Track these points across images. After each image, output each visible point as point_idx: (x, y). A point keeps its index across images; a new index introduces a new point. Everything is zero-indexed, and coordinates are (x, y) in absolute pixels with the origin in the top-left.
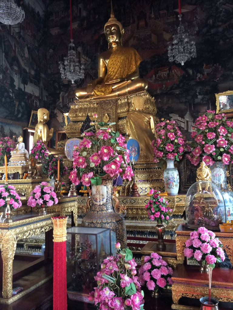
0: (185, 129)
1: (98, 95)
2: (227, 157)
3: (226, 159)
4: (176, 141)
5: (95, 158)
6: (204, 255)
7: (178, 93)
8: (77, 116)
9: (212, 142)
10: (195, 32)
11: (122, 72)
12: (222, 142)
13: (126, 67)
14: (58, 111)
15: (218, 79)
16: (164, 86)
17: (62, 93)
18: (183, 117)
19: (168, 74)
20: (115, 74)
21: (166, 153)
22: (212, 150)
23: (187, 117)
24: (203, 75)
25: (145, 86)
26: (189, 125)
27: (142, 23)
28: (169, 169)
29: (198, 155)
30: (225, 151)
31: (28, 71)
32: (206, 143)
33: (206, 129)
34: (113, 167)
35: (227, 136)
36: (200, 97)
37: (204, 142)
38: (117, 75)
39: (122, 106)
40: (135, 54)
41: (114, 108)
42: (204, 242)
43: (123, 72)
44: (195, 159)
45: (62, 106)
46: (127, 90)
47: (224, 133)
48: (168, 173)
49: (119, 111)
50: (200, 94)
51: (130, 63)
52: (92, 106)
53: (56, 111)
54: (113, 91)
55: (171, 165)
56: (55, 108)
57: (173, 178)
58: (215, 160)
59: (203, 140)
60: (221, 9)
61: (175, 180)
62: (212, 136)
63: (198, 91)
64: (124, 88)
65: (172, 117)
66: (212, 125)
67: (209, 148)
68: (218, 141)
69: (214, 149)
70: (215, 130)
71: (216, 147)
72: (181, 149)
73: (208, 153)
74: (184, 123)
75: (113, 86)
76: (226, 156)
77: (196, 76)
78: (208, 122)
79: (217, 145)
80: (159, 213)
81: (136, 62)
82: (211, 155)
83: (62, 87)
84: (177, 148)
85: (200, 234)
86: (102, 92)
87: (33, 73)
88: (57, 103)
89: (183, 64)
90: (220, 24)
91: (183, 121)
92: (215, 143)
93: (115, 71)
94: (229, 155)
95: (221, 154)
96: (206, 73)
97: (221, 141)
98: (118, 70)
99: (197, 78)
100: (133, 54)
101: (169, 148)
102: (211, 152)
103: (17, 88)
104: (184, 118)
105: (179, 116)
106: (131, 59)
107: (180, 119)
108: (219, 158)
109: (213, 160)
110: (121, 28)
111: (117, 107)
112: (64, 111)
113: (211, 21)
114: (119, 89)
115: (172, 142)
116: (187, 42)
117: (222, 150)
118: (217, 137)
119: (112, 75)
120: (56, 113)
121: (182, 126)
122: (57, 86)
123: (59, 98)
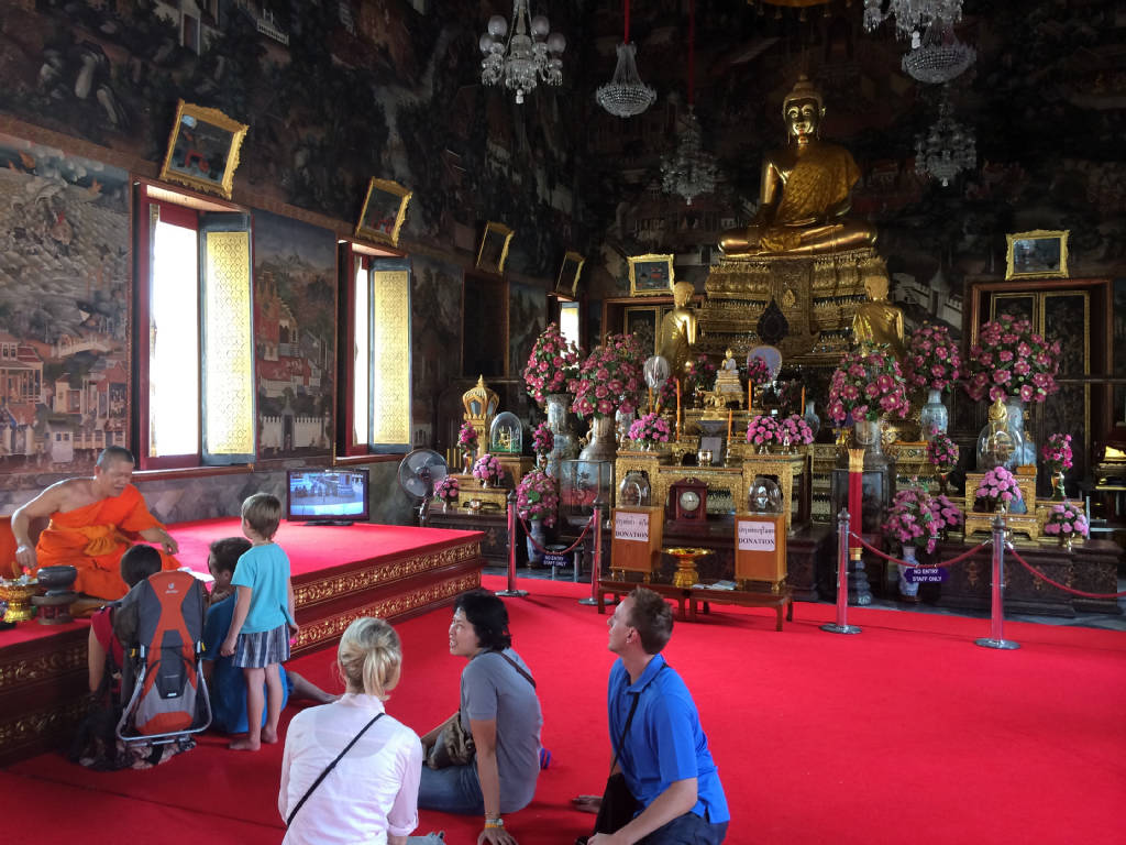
0: (930, 311)
1: (769, 249)
2: (1028, 390)
3: (1027, 393)
4: (949, 360)
5: (872, 389)
6: (1000, 493)
7: (916, 224)
8: (724, 289)
9: (1007, 366)
10: (970, 82)
11: (818, 199)
12: (1022, 367)
13: (826, 189)
14: (609, 247)
15: (1016, 199)
16: (885, 205)
17: (621, 206)
18: (925, 282)
19: (897, 179)
20: (803, 204)
21: (931, 380)
22: (1005, 378)
23: (936, 284)
24: (981, 186)
25: (871, 238)
26: (940, 304)
27: (839, 47)
28: (932, 405)
29: (983, 384)
30: (1026, 382)
31: (556, 155)
32: (997, 367)
33: (999, 345)
34: (892, 400)
35: (1030, 358)
36: (970, 238)
37: (994, 366)
38: (807, 206)
39: (821, 274)
40: (847, 162)
41: (806, 279)
42: (1000, 480)
43: (821, 201)
44: (976, 391)
45: (620, 237)
46: (833, 243)
47: (1026, 353)
48: (930, 411)
49: (816, 285)
50: (970, 231)
51: (836, 181)
52: (758, 271)
53: (605, 249)
54: (803, 243)
55: (935, 398)
56: (601, 241)
57: (938, 418)
58: (1009, 394)
59: (993, 362)
60: (1036, 32)
61: (942, 421)
62: (1007, 356)
63: (966, 224)
64: (828, 238)
65: (898, 282)
66: (1009, 340)
67: (1002, 375)
68: (1015, 365)
69: (1010, 378)
70: (1013, 348)
71: (1012, 375)
72: (956, 374)
73: (999, 383)
74: (927, 296)
75: (802, 232)
76: (1025, 389)
77: (965, 189)
78: (1002, 335)
79: (1015, 372)
80: (945, 456)
81: (848, 178)
82: (1003, 387)
83: (621, 189)
84: (950, 372)
85: (996, 474)
86: (779, 242)
87: (564, 157)
88: (610, 229)
89: (945, 184)
90: (1031, 67)
91: (927, 293)
92: (1012, 368)
93: (804, 195)
94: (1031, 388)
95: (1019, 385)
96: (987, 183)
97: (1021, 365)
98: (810, 195)
99: (967, 192)
100: (843, 163)
101: (937, 371)
102: (1004, 381)
103: (540, 202)
104: (927, 285)
105: (917, 281)
106: (839, 171)
107: (917, 286)
108: (1016, 391)
109: (1007, 393)
110: (820, 104)
111: (812, 276)
112: (627, 249)
113: (1009, 59)
114: (816, 240)
115: (943, 362)
116: (959, 141)
117: (1021, 379)
118: (1015, 359)
119: (795, 204)
120: (605, 254)
121: (921, 304)
122: (610, 186)
123: (614, 218)
